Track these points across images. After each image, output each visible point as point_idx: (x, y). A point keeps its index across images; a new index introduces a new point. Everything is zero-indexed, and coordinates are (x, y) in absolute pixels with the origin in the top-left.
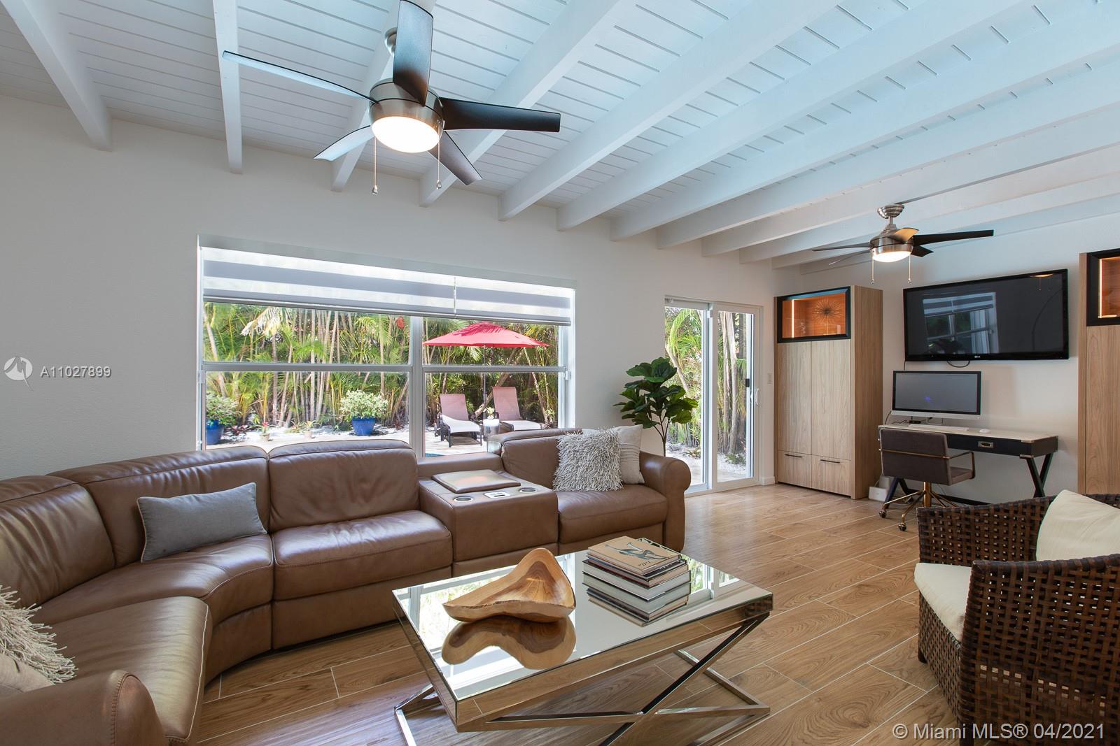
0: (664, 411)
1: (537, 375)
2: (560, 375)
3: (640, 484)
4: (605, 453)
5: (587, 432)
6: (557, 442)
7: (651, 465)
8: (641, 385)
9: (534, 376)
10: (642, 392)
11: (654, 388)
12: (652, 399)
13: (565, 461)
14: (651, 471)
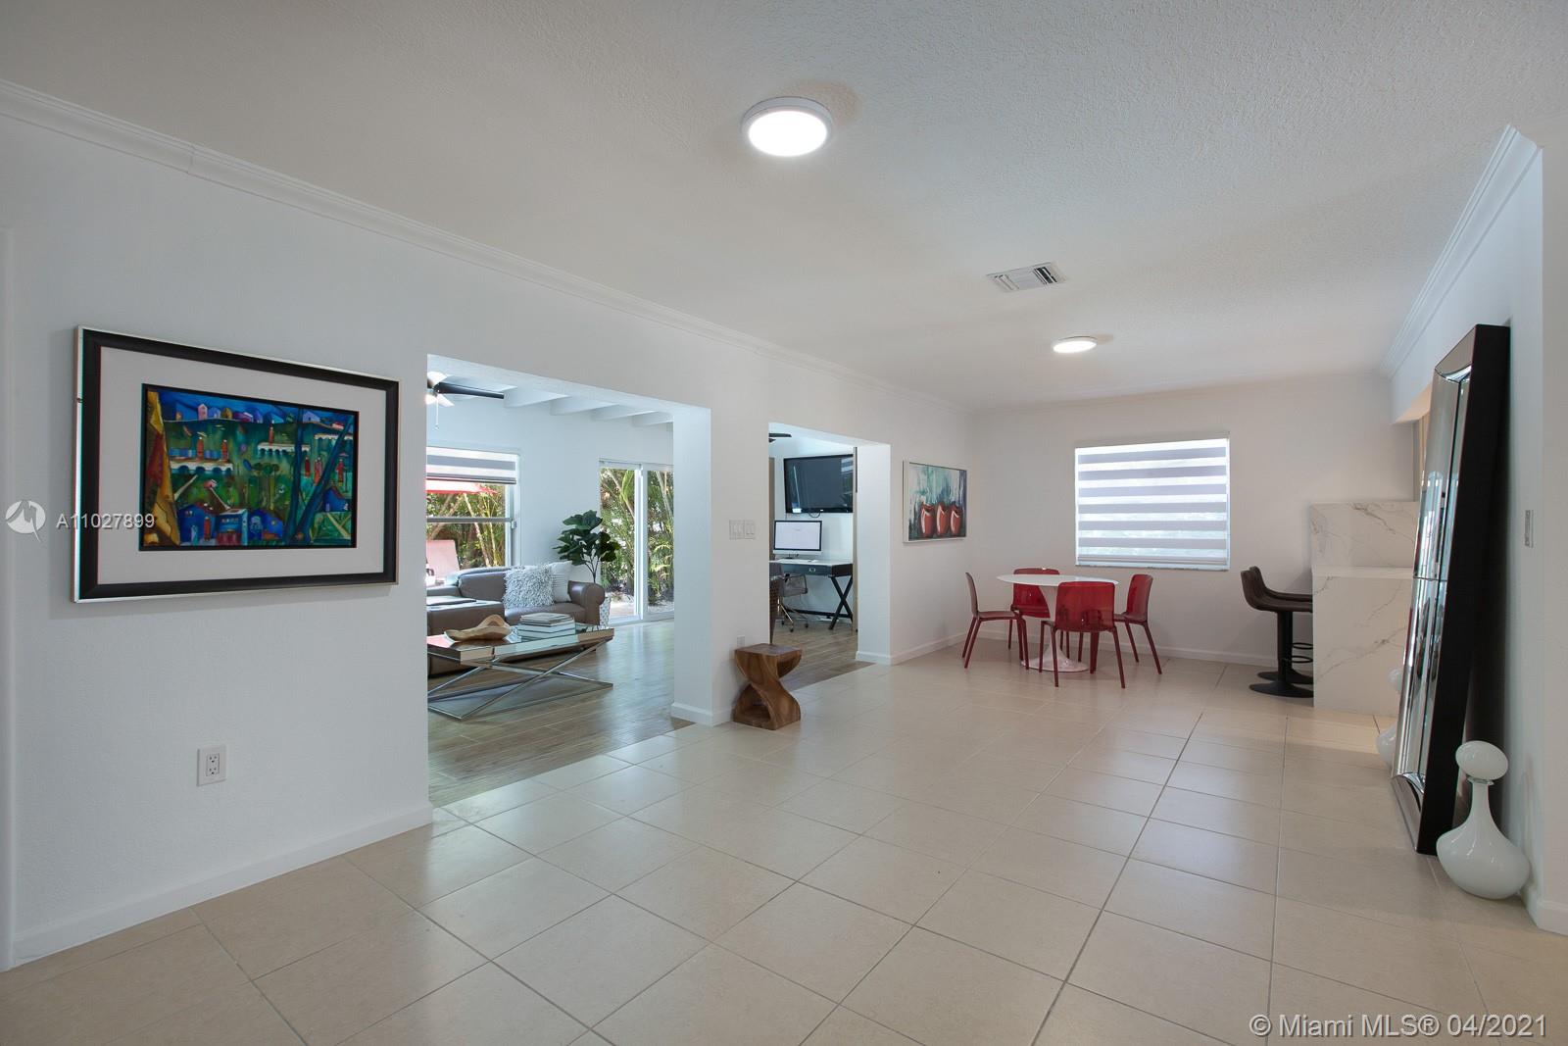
0: (594, 551)
1: (480, 525)
2: (507, 525)
3: (568, 602)
4: (542, 581)
5: (528, 567)
6: (504, 575)
7: (578, 588)
8: (573, 532)
9: (477, 526)
10: (576, 537)
11: (585, 534)
12: (584, 543)
13: (510, 588)
14: (577, 592)
